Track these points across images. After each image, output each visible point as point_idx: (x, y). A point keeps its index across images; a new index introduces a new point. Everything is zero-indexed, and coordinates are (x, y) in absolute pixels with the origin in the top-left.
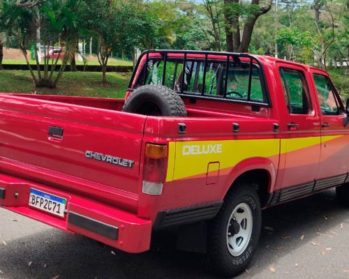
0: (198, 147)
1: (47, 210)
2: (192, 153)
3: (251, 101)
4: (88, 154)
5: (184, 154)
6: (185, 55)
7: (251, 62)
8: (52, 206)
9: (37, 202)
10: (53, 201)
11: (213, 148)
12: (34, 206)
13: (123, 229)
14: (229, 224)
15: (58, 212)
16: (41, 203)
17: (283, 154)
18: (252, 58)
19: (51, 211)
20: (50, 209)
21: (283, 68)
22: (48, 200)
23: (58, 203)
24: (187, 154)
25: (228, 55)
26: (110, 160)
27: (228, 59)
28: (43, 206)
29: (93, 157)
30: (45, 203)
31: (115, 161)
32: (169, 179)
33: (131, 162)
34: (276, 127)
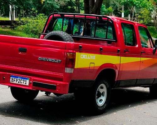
0: (86, 55)
1: (20, 83)
2: (84, 58)
3: (107, 39)
4: (40, 59)
5: (81, 58)
6: (74, 16)
7: (108, 20)
8: (22, 81)
9: (14, 80)
10: (23, 80)
11: (92, 57)
12: (13, 82)
13: (58, 85)
14: (97, 93)
15: (26, 84)
16: (17, 81)
17: (122, 64)
18: (108, 18)
19: (22, 84)
20: (21, 83)
21: (123, 23)
22: (20, 79)
23: (25, 80)
24: (82, 58)
25: (97, 16)
26: (51, 61)
27: (96, 18)
28: (17, 82)
29: (42, 60)
30: (18, 81)
31: (53, 60)
32: (76, 67)
33: (60, 60)
34: (119, 51)
